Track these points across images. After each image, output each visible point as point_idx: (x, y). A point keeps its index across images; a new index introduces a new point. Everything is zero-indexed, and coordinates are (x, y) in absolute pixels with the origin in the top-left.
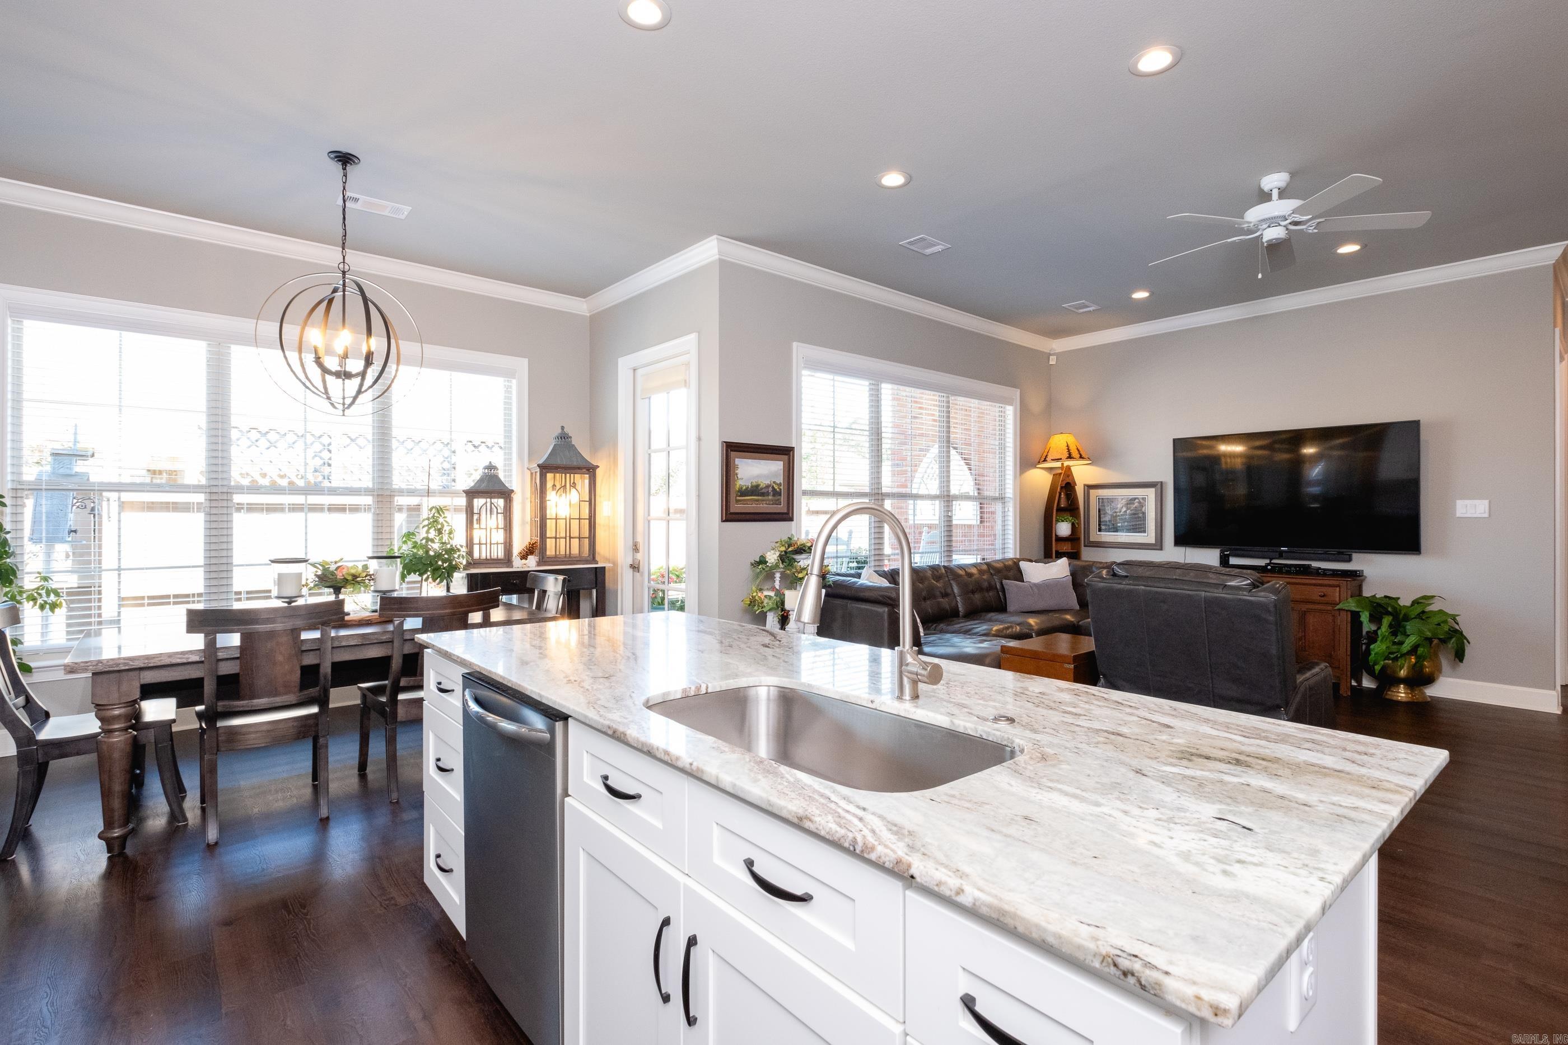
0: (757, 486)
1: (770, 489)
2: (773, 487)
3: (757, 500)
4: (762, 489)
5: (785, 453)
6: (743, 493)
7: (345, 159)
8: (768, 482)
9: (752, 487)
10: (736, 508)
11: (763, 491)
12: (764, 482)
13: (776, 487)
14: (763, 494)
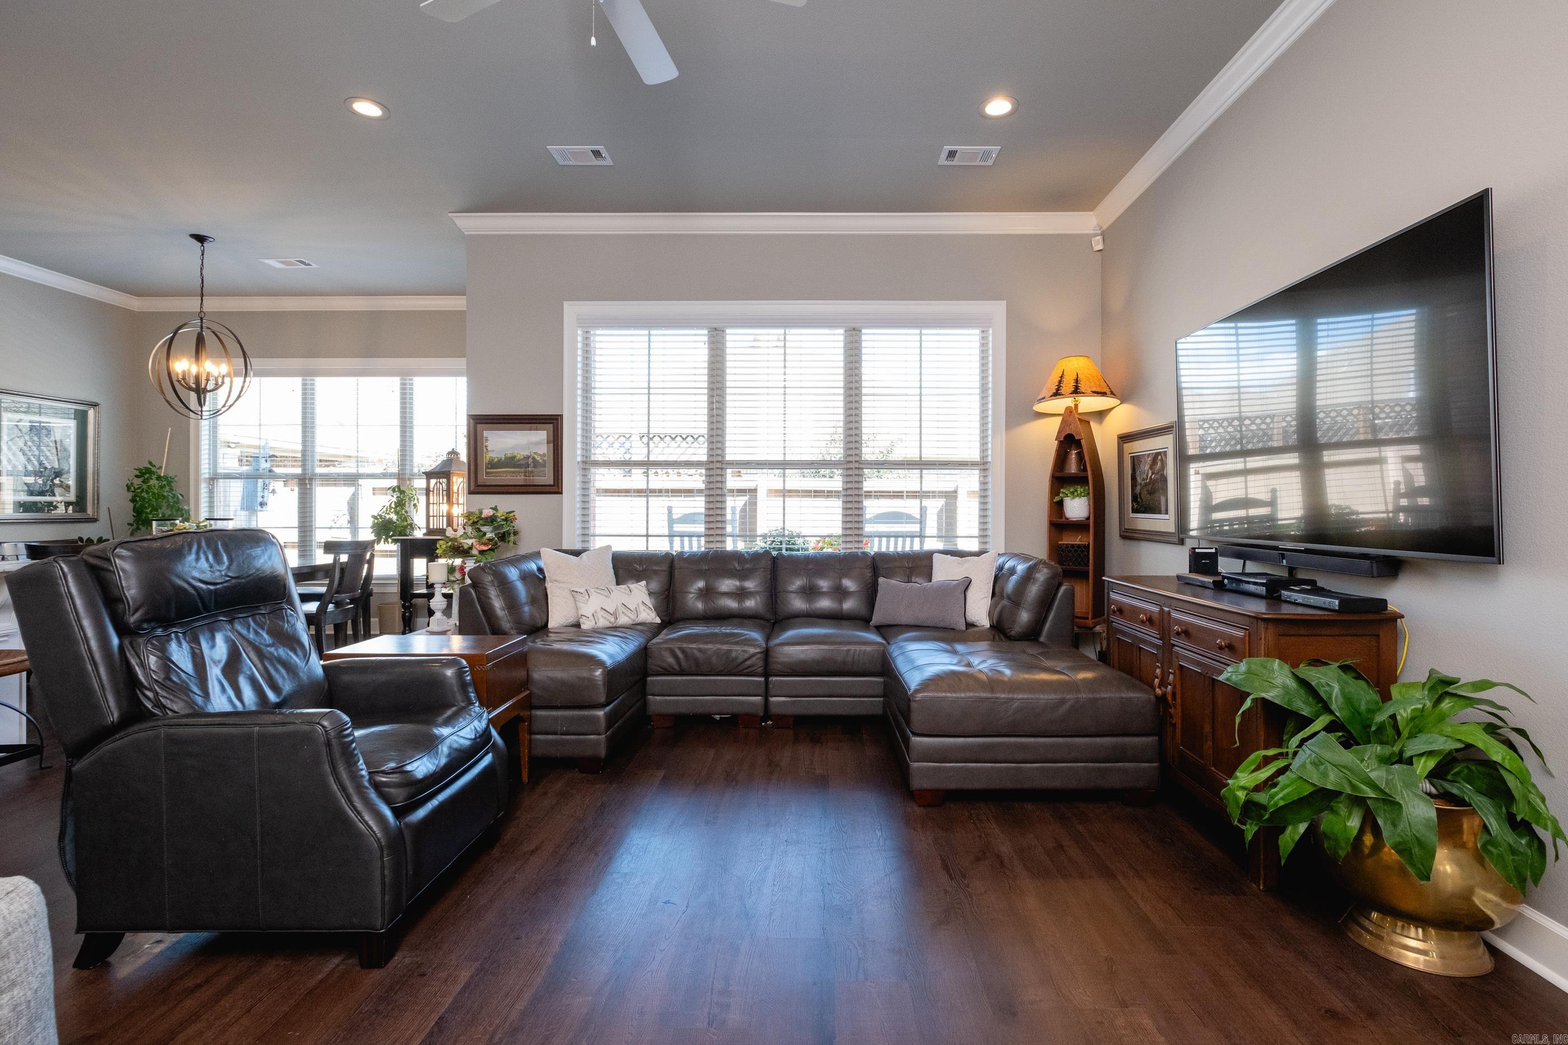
0: (513, 458)
1: (530, 460)
2: (534, 458)
3: (513, 472)
4: (519, 460)
5: (553, 422)
6: (493, 465)
7: (201, 239)
8: (526, 453)
9: (506, 458)
10: (484, 478)
11: (522, 462)
12: (521, 454)
13: (538, 458)
14: (520, 466)
